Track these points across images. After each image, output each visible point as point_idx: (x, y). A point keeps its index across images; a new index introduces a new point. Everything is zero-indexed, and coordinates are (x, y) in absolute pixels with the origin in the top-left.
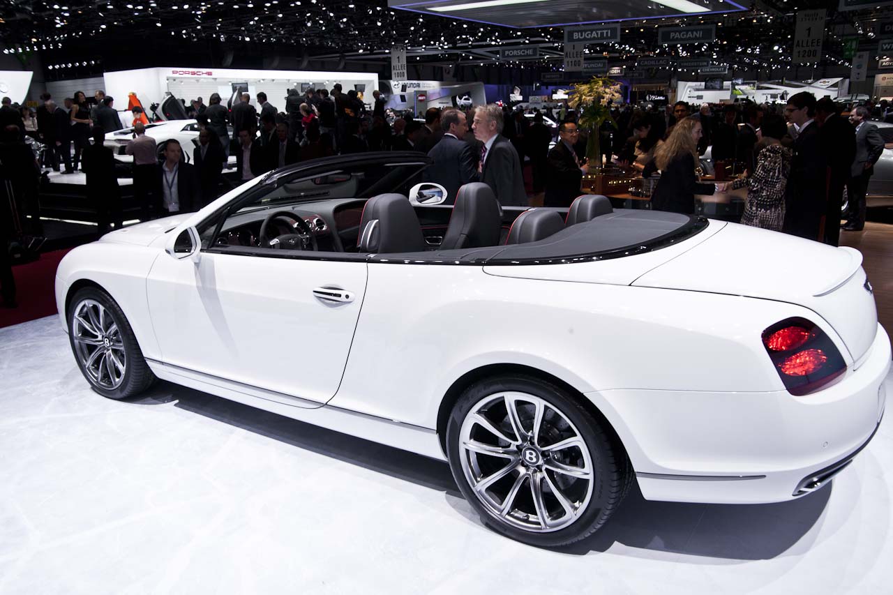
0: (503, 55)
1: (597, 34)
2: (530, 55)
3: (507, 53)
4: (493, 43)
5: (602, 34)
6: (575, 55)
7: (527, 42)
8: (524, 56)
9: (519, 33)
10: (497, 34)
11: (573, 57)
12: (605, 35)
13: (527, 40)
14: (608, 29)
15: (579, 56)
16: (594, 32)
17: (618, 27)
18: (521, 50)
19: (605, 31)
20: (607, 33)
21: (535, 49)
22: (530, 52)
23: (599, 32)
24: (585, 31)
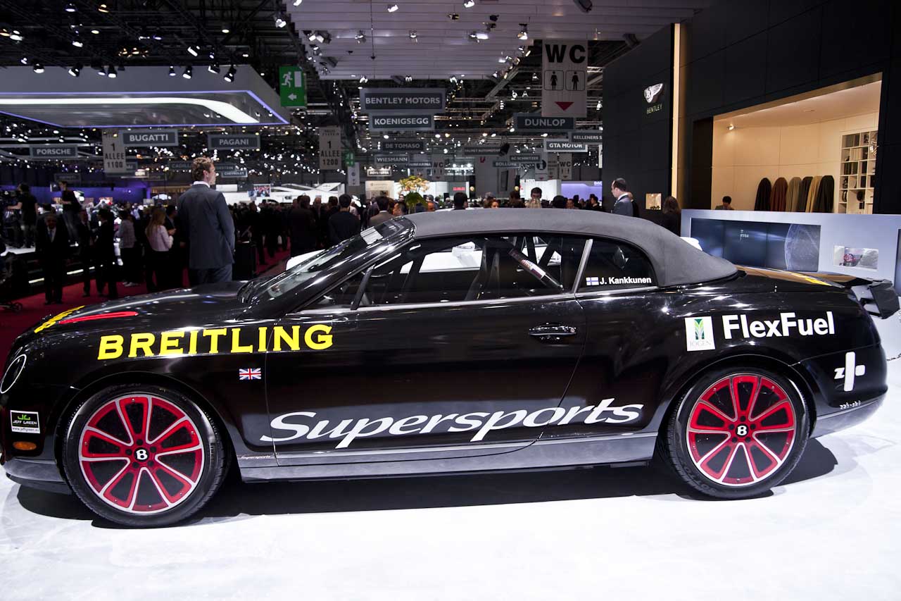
0: (35, 154)
1: (155, 138)
2: (67, 155)
3: (38, 151)
4: (21, 140)
5: (160, 138)
6: (116, 157)
7: (61, 141)
8: (60, 155)
9: (56, 132)
10: (30, 131)
11: (111, 158)
12: (163, 139)
13: (61, 138)
14: (165, 133)
15: (120, 157)
16: (151, 136)
17: (176, 131)
18: (56, 149)
19: (162, 136)
20: (165, 137)
21: (73, 150)
22: (68, 151)
23: (157, 136)
24: (142, 134)
